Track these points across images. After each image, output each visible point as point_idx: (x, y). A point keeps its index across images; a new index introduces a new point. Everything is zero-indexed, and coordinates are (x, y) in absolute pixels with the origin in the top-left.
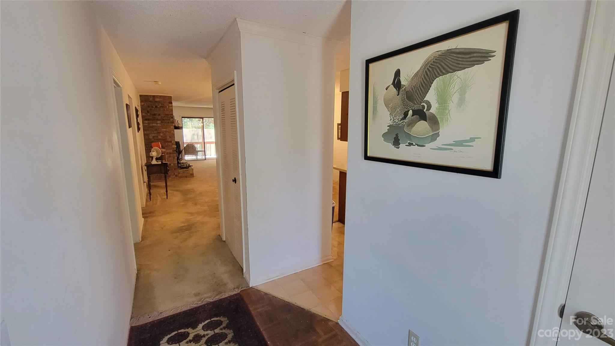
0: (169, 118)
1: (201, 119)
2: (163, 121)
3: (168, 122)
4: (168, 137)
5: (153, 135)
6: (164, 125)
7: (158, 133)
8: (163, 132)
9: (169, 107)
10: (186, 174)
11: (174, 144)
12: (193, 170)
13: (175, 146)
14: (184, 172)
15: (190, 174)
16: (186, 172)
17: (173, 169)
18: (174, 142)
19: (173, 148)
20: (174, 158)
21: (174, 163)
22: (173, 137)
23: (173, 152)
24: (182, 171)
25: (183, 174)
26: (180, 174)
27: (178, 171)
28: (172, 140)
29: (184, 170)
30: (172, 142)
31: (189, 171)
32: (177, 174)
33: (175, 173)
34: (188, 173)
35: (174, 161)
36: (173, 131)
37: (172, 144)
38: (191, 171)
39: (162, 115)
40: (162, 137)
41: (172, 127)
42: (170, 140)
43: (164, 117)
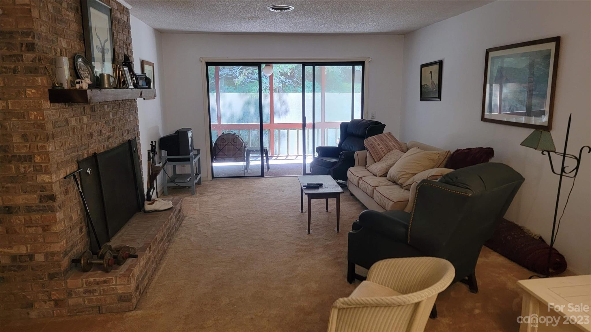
1: (256, 70)
3: (15, 71)
4: (16, 139)
10: (100, 295)
11: (43, 170)
12: (128, 280)
13: (48, 176)
14: (90, 290)
15: (113, 296)
16: (95, 288)
17: (43, 276)
18: (44, 159)
19: (40, 185)
20: (46, 228)
21: (46, 251)
22: (38, 139)
23: (44, 205)
24: (83, 284)
25: (87, 298)
26: (73, 298)
27: (64, 285)
28: (36, 151)
29: (91, 280)
30: (36, 159)
31: (113, 285)
32: (62, 297)
33: (54, 295)
34: (107, 290)
35: (48, 243)
36: (37, 112)
37: (35, 170)
38: (119, 285)
41: (31, 91)
42: (24, 151)
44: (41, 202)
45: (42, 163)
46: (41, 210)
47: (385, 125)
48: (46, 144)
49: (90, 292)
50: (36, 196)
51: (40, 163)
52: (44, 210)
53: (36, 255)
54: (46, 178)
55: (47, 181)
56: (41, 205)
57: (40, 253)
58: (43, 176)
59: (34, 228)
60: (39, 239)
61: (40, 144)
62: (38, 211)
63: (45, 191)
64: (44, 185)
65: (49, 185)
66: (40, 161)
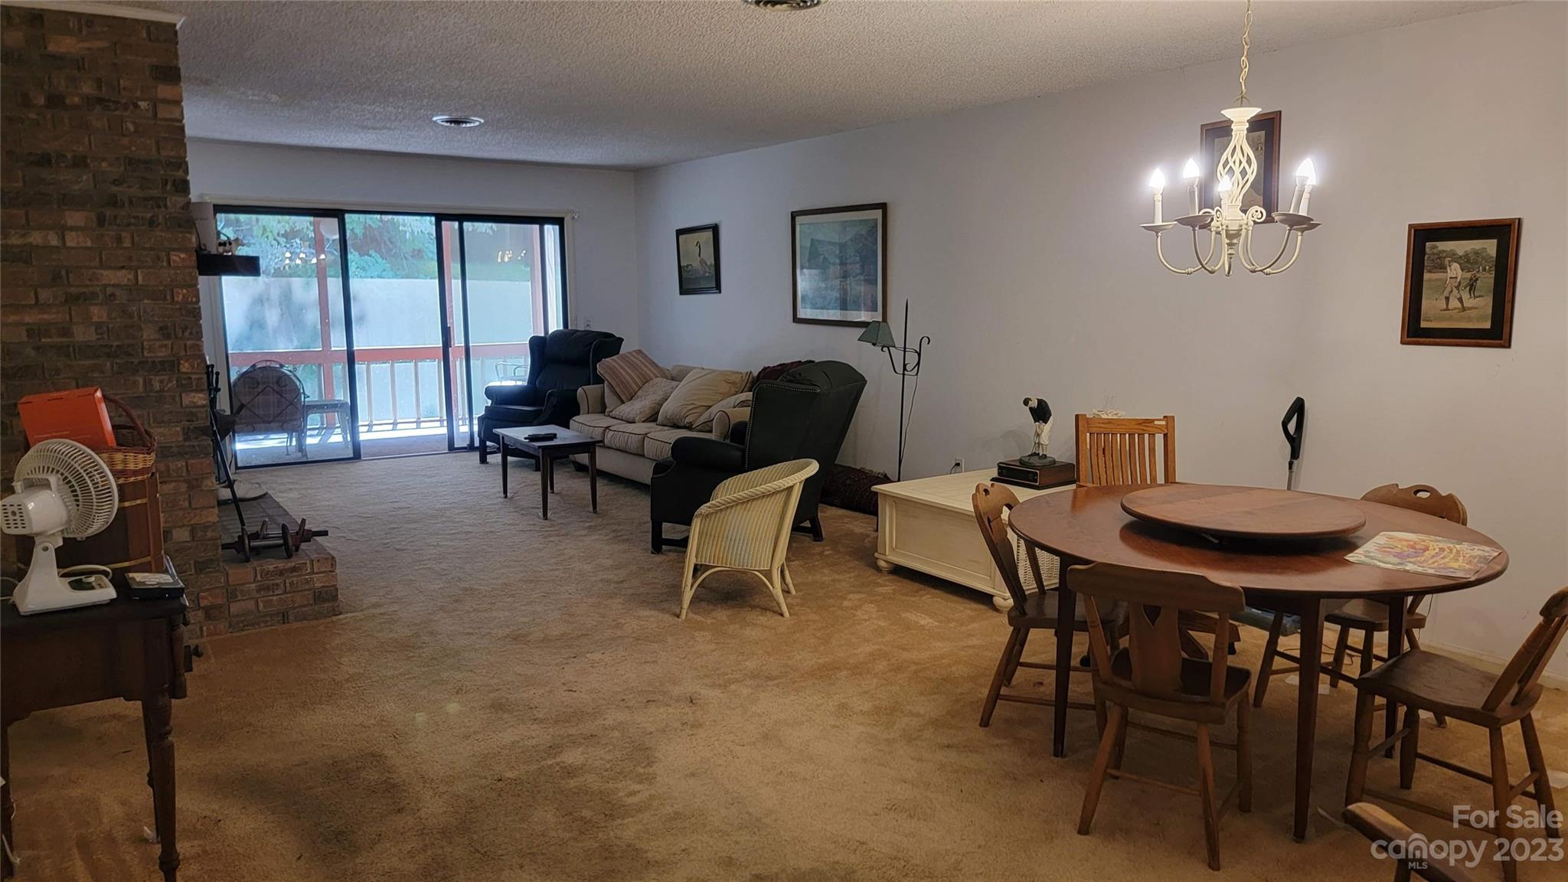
0: (155, 193)
1: (334, 223)
2: (109, 212)
3: (152, 223)
4: (149, 333)
6: (119, 240)
8: (113, 295)
9: (155, 103)
10: (285, 592)
11: (194, 383)
12: (332, 564)
13: (200, 395)
14: (268, 587)
15: (307, 592)
16: (277, 581)
17: (187, 566)
18: (196, 366)
19: (188, 410)
20: (194, 483)
21: (192, 522)
22: (187, 334)
23: (191, 443)
24: (256, 576)
25: (262, 599)
26: (238, 601)
27: (222, 580)
28: (183, 353)
29: (271, 568)
30: (181, 367)
31: (306, 575)
32: (219, 601)
33: (204, 598)
34: (297, 583)
35: (196, 509)
36: (187, 290)
37: (179, 385)
38: (317, 573)
39: (104, 164)
40: (100, 336)
41: (179, 257)
42: (161, 354)
43: (115, 180)
44: (187, 439)
45: (193, 374)
46: (186, 453)
47: (623, 340)
49: (268, 588)
50: (179, 429)
51: (189, 373)
52: (192, 453)
54: (196, 398)
55: (200, 403)
56: (187, 444)
57: (182, 527)
58: (193, 394)
59: (172, 485)
60: (181, 503)
61: (189, 343)
62: (181, 455)
63: (194, 419)
64: (194, 410)
66: (189, 371)
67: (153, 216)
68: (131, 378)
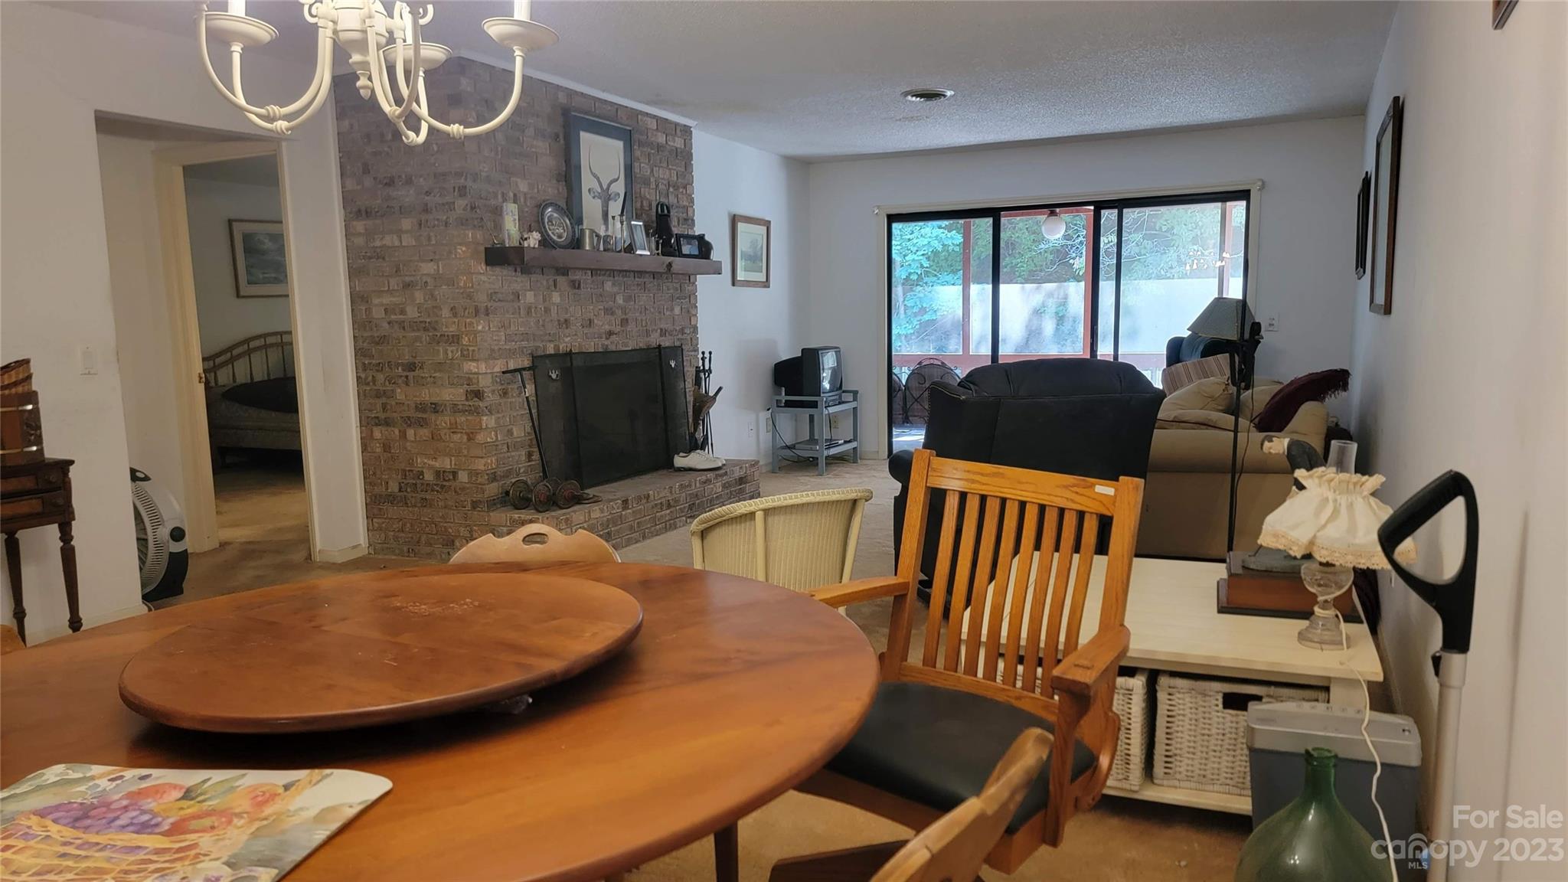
0: (448, 199)
1: (986, 225)
2: (424, 217)
4: (446, 312)
5: (386, 300)
6: (429, 239)
7: (407, 286)
8: (426, 282)
11: (470, 355)
13: (475, 364)
17: (466, 503)
18: (471, 340)
19: (467, 376)
20: (471, 436)
21: (470, 468)
22: (467, 314)
23: (470, 403)
24: (507, 522)
27: (487, 520)
28: (464, 329)
29: (517, 516)
30: (463, 340)
35: (472, 457)
36: (467, 277)
37: (462, 355)
39: (421, 180)
40: (419, 315)
41: (461, 249)
42: (451, 329)
43: (427, 192)
44: (467, 400)
45: (470, 346)
46: (467, 411)
48: (474, 321)
50: (462, 391)
51: (467, 346)
52: (470, 412)
53: (460, 472)
54: (472, 366)
55: (474, 371)
56: (467, 403)
57: (464, 470)
58: (470, 363)
59: (459, 435)
60: (464, 451)
61: (468, 320)
62: (464, 411)
63: (471, 384)
64: (471, 376)
65: (476, 376)
66: (468, 344)
67: (447, 218)
68: (436, 348)
